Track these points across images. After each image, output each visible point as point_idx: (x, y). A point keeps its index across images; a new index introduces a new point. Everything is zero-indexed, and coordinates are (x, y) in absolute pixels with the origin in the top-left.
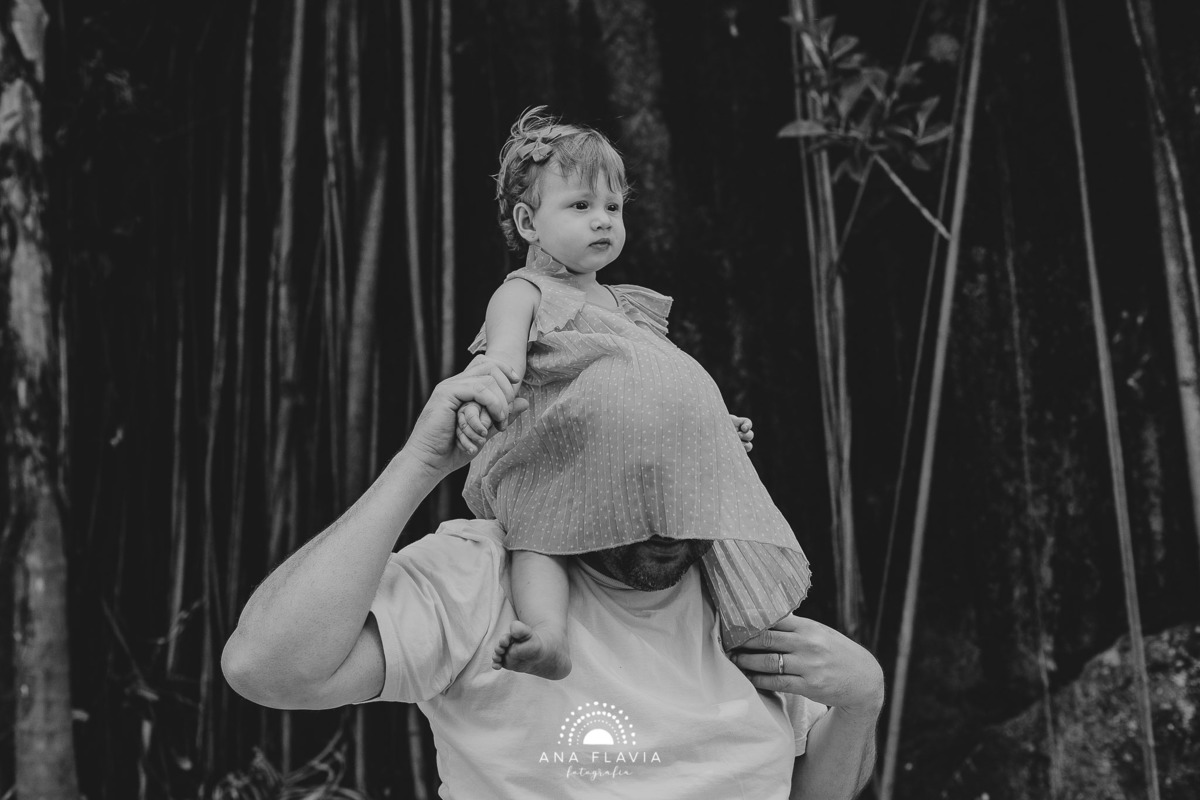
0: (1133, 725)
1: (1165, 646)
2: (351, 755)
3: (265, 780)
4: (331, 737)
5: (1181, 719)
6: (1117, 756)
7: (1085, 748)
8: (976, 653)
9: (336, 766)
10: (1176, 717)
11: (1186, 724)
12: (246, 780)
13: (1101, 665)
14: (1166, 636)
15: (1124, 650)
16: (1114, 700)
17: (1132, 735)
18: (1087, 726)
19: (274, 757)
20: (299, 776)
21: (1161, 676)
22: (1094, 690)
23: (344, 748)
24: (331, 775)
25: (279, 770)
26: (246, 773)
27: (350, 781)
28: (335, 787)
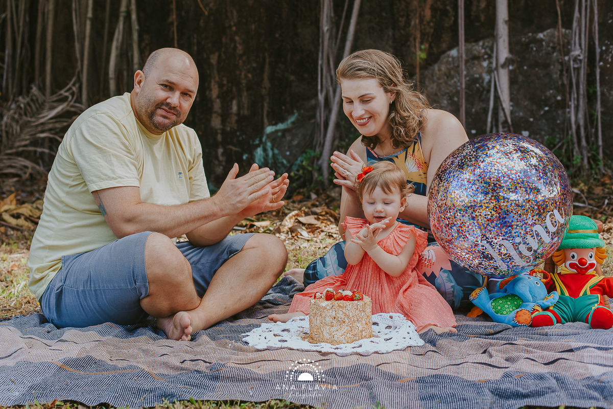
0: (459, 84)
1: (480, 48)
2: (80, 88)
3: (37, 100)
4: (70, 80)
5: (483, 82)
6: (451, 98)
7: (436, 95)
9: (73, 94)
10: (481, 81)
11: (485, 84)
12: (28, 99)
13: (449, 56)
14: (481, 43)
15: (458, 51)
16: (452, 72)
17: (459, 88)
18: (438, 85)
19: (42, 89)
20: (55, 98)
21: (476, 62)
22: (443, 68)
23: (77, 85)
24: (70, 98)
25: (44, 95)
26: (28, 96)
27: (79, 101)
28: (72, 103)
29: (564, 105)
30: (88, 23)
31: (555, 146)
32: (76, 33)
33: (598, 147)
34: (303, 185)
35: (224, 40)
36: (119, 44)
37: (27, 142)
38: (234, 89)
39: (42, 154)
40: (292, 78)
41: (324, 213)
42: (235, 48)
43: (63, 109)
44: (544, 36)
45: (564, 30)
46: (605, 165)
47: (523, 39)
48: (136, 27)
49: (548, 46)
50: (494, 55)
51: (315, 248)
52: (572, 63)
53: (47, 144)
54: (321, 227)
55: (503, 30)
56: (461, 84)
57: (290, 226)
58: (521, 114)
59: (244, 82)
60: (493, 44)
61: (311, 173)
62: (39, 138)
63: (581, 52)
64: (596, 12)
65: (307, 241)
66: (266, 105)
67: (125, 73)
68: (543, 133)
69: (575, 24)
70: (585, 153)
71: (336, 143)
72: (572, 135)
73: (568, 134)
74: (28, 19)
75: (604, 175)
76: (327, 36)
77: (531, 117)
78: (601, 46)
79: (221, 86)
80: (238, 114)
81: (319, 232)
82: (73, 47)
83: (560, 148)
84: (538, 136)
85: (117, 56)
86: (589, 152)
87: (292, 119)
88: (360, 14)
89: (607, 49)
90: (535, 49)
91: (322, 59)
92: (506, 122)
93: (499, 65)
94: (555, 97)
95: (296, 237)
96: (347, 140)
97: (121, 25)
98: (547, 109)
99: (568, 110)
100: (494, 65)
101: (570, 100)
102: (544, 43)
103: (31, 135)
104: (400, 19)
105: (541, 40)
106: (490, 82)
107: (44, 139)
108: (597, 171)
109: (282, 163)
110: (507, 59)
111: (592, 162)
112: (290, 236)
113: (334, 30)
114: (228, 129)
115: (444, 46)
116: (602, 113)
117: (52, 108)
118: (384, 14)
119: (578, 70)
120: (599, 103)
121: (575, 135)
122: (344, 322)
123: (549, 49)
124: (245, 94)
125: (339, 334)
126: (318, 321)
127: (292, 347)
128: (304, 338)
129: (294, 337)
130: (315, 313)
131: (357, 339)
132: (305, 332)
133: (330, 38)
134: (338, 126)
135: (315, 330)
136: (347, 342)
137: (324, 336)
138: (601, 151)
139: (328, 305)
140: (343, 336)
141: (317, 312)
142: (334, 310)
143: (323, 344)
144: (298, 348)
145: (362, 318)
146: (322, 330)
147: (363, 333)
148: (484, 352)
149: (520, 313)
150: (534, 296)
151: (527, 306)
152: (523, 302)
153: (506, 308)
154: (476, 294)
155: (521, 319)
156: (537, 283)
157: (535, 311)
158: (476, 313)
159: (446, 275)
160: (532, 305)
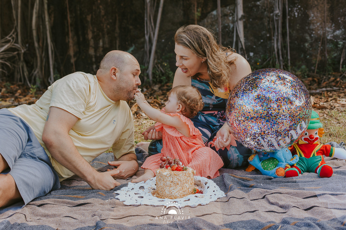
0: (218, 29)
1: (228, 10)
2: (17, 35)
4: (11, 31)
5: (230, 28)
8: (182, 12)
9: (13, 38)
10: (228, 27)
11: (231, 29)
13: (212, 15)
14: (228, 8)
15: (217, 12)
16: (214, 23)
17: (217, 31)
20: (3, 41)
21: (226, 17)
22: (209, 21)
23: (15, 34)
24: (12, 40)
27: (17, 42)
28: (13, 43)
29: (270, 39)
31: (266, 60)
32: (13, 5)
33: (288, 60)
35: (94, 8)
36: (37, 11)
38: (100, 34)
40: (131, 27)
41: (153, 102)
42: (100, 12)
43: (8, 47)
44: (260, 3)
46: (291, 69)
47: (249, 5)
49: (262, 8)
50: (235, 14)
51: (150, 123)
52: (275, 17)
56: (219, 29)
57: (135, 110)
58: (249, 44)
59: (105, 30)
60: (235, 8)
61: (143, 77)
63: (279, 12)
65: (145, 119)
66: (118, 42)
67: (41, 27)
68: (260, 53)
70: (282, 63)
71: (156, 61)
72: (275, 54)
73: (273, 54)
76: (149, 5)
77: (254, 45)
78: (288, 8)
79: (93, 32)
80: (103, 47)
82: (12, 13)
83: (269, 61)
84: (258, 55)
85: (36, 17)
86: (283, 62)
87: (132, 49)
89: (292, 10)
90: (255, 10)
91: (147, 17)
92: (242, 48)
93: (238, 19)
94: (266, 35)
95: (139, 117)
96: (161, 60)
98: (262, 41)
99: (272, 41)
100: (236, 19)
101: (274, 36)
102: (260, 7)
105: (258, 6)
106: (233, 27)
110: (242, 16)
111: (285, 67)
112: (136, 116)
113: (153, 2)
114: (98, 55)
115: (209, 9)
116: (290, 43)
117: (2, 46)
119: (277, 21)
120: (288, 37)
122: (178, 184)
123: (263, 10)
124: (106, 36)
125: (175, 191)
126: (162, 184)
127: (147, 204)
128: (153, 194)
129: (147, 194)
130: (160, 179)
131: (186, 193)
132: (153, 188)
133: (151, 6)
134: (156, 52)
135: (160, 189)
136: (180, 196)
137: (165, 193)
138: (289, 62)
139: (168, 174)
140: (178, 193)
141: (161, 178)
142: (171, 177)
143: (166, 199)
144: (151, 204)
145: (188, 181)
146: (165, 189)
147: (190, 189)
148: (264, 197)
149: (278, 170)
150: (285, 159)
151: (281, 164)
152: (279, 162)
153: (270, 166)
154: (252, 158)
155: (279, 173)
156: (286, 151)
157: (286, 167)
158: (251, 169)
159: (234, 149)
160: (284, 164)
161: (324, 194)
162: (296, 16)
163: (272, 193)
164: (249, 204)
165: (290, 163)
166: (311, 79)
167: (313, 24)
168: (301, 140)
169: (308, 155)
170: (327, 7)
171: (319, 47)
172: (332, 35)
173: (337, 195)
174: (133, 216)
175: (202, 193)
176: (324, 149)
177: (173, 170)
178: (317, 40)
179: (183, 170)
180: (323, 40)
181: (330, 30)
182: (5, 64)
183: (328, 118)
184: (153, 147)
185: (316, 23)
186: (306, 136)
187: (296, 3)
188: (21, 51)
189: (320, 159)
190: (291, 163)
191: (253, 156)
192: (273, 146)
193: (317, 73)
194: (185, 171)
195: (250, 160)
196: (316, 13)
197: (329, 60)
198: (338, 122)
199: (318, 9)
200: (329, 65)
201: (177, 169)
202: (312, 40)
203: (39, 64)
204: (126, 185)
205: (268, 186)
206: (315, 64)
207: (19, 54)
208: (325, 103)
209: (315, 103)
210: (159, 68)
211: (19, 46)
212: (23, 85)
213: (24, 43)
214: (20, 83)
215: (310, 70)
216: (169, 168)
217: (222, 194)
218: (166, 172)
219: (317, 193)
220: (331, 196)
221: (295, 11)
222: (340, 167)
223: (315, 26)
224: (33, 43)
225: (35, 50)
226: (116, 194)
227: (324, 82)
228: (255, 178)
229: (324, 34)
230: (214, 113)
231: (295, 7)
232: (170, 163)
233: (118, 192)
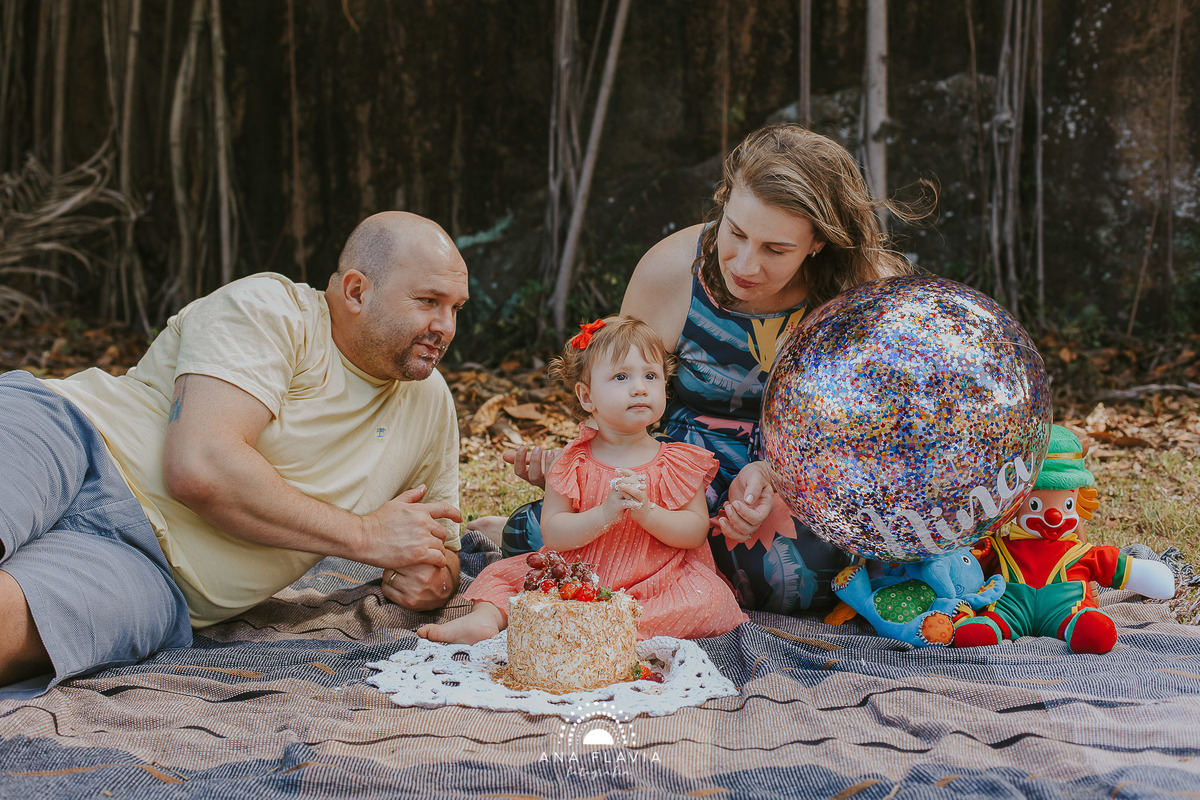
1: (836, 105)
2: (117, 162)
3: (37, 181)
4: (99, 146)
8: (680, 107)
9: (103, 172)
12: (18, 180)
14: (838, 96)
15: (799, 108)
19: (46, 161)
20: (70, 178)
23: (112, 156)
24: (98, 178)
25: (50, 171)
26: (20, 174)
27: (114, 184)
28: (101, 189)
29: (977, 208)
30: (132, 43)
32: (109, 59)
33: (1036, 283)
34: (520, 344)
35: (382, 79)
36: (190, 82)
37: (16, 258)
38: (400, 168)
39: (46, 280)
40: (504, 150)
41: (554, 399)
42: (402, 95)
43: (84, 199)
44: (948, 86)
45: (982, 77)
46: (1047, 316)
47: (912, 91)
48: (219, 50)
49: (954, 104)
50: (862, 117)
52: (995, 134)
53: (55, 262)
54: (546, 425)
55: (877, 74)
57: (490, 423)
59: (417, 156)
60: (859, 99)
61: (534, 323)
62: (41, 251)
63: (1013, 116)
64: (1039, 44)
66: (456, 198)
67: (200, 136)
68: (942, 257)
69: (1003, 66)
70: (1015, 294)
71: (581, 268)
72: (992, 262)
73: (984, 260)
74: (21, 33)
75: (1045, 333)
76: (566, 76)
77: (922, 229)
78: (1045, 107)
79: (375, 162)
81: (542, 435)
82: (104, 86)
84: (933, 263)
85: (185, 103)
86: (1020, 292)
87: (502, 225)
88: (627, 39)
89: (1056, 112)
90: (931, 108)
91: (557, 118)
93: (870, 135)
94: (964, 194)
95: (498, 446)
96: (598, 264)
97: (192, 48)
98: (949, 214)
99: (985, 217)
100: (861, 135)
101: (990, 200)
102: (947, 99)
103: (26, 245)
104: (697, 49)
105: (943, 94)
107: (49, 253)
108: (1034, 325)
109: (484, 303)
110: (883, 125)
111: (1025, 310)
113: (579, 66)
115: (773, 99)
116: (1046, 225)
117: (64, 197)
118: (668, 40)
119: (1005, 147)
120: (1039, 205)
121: (997, 264)
122: (579, 645)
123: (957, 109)
124: (419, 178)
125: (568, 668)
126: (525, 644)
127: (467, 704)
128: (496, 676)
129: (476, 675)
130: (520, 626)
131: (605, 679)
132: (499, 659)
133: (572, 80)
134: (583, 238)
135: (518, 661)
136: (585, 687)
137: (536, 673)
138: (1041, 290)
139: (546, 610)
140: (576, 674)
141: (524, 623)
142: (558, 619)
143: (534, 692)
144: (481, 705)
145: (616, 637)
146: (533, 660)
147: (618, 666)
148: (864, 703)
149: (931, 620)
150: (958, 586)
151: (945, 604)
152: (936, 596)
153: (904, 609)
154: (845, 579)
155: (934, 633)
156: (965, 559)
157: (960, 614)
158: (842, 616)
159: (785, 547)
160: (954, 602)
161: (1070, 700)
162: (1072, 135)
163: (893, 690)
164: (810, 719)
165: (973, 601)
166: (1112, 351)
167: (1129, 162)
168: (1019, 525)
169: (1036, 578)
170: (1177, 105)
171: (1145, 242)
172: (1194, 205)
173: (1112, 705)
174: (414, 736)
175: (660, 681)
176: (1094, 561)
177: (564, 598)
178: (1140, 219)
179: (599, 600)
180: (1159, 219)
181: (1188, 188)
182: (73, 257)
183: (1144, 477)
184: (517, 532)
185: (1140, 161)
186: (1034, 514)
187: (1073, 91)
188: (128, 214)
189: (1078, 592)
190: (975, 599)
191: (848, 572)
192: (914, 539)
193: (1136, 332)
194: (605, 603)
195: (840, 583)
196: (1139, 128)
197: (1181, 290)
198: (1177, 491)
199: (1147, 114)
200: (1180, 306)
201: (579, 596)
202: (1121, 219)
203: (185, 262)
204: (411, 645)
205: (885, 668)
206: (1131, 301)
207: (119, 227)
208: (1144, 430)
209: (1108, 428)
210: (589, 291)
211: (120, 197)
212: (127, 332)
213: (138, 188)
214: (118, 324)
215: (1112, 322)
216: (554, 590)
217: (726, 686)
218: (541, 603)
219: (1046, 695)
220: (1092, 708)
221: (1067, 118)
222: (1147, 624)
223: (1134, 171)
224: (171, 192)
225: (173, 213)
226: (372, 669)
227: (1160, 363)
228: (847, 645)
229: (1165, 198)
230: (741, 429)
231: (1067, 102)
232: (558, 576)
233: (380, 664)
